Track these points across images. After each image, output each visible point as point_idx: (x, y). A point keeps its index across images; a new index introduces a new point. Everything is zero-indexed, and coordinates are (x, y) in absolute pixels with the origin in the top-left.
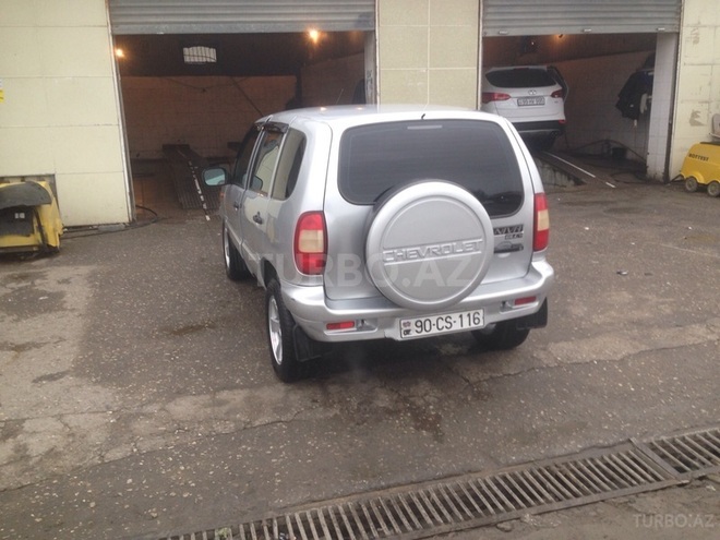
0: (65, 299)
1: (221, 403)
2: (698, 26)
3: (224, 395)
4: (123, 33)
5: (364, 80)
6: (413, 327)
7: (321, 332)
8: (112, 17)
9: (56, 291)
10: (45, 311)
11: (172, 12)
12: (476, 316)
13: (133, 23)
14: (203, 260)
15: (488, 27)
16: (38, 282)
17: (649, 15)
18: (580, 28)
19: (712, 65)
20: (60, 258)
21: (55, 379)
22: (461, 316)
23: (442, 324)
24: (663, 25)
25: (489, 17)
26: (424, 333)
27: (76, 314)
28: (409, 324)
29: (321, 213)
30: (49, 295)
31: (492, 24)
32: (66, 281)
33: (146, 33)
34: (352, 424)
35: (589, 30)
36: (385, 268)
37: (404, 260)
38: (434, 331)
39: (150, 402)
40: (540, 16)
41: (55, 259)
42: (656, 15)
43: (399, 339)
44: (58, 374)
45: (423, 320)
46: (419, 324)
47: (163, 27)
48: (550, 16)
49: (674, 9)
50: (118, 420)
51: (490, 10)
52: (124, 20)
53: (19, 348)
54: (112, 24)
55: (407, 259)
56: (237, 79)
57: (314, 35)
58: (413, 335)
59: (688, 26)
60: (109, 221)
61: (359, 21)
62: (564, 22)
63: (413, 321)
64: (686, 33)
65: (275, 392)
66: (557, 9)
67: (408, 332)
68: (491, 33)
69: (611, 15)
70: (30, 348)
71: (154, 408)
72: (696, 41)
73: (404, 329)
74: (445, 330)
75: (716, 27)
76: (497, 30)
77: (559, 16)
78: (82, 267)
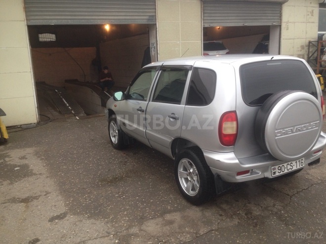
0: (30, 168)
1: (171, 222)
2: (288, 22)
3: (168, 217)
4: (33, 24)
5: (149, 48)
6: (277, 170)
7: (234, 177)
8: (27, 16)
9: (22, 164)
10: (25, 176)
11: (58, 14)
12: (302, 161)
13: (38, 19)
14: (93, 140)
15: (205, 23)
16: (7, 159)
17: (269, 18)
18: (243, 23)
19: (294, 39)
20: (10, 145)
21: (62, 218)
22: (296, 162)
23: (289, 167)
24: (274, 22)
25: (205, 18)
26: (282, 173)
27: (44, 176)
28: (275, 168)
29: (235, 112)
30: (19, 166)
31: (207, 21)
32: (23, 158)
33: (45, 24)
34: (252, 227)
35: (246, 24)
36: (276, 140)
37: (285, 135)
38: (286, 171)
39: (130, 227)
40: (227, 18)
41: (8, 146)
42: (272, 18)
43: (271, 177)
44: (61, 214)
45: (281, 166)
46: (279, 168)
47: (54, 21)
48: (230, 18)
49: (279, 15)
50: (119, 240)
51: (206, 15)
52: (33, 18)
53: (26, 201)
54: (27, 20)
55: (287, 134)
56: (67, 49)
57: (107, 28)
58: (277, 174)
59: (284, 22)
60: (26, 123)
61: (149, 19)
62: (236, 21)
63: (277, 167)
64: (283, 25)
65: (195, 212)
66: (233, 15)
67: (275, 173)
68: (207, 25)
69: (254, 18)
70: (32, 201)
71: (134, 230)
72: (287, 29)
73: (273, 171)
74: (290, 170)
75: (295, 23)
76: (209, 24)
77: (234, 18)
78: (28, 149)
